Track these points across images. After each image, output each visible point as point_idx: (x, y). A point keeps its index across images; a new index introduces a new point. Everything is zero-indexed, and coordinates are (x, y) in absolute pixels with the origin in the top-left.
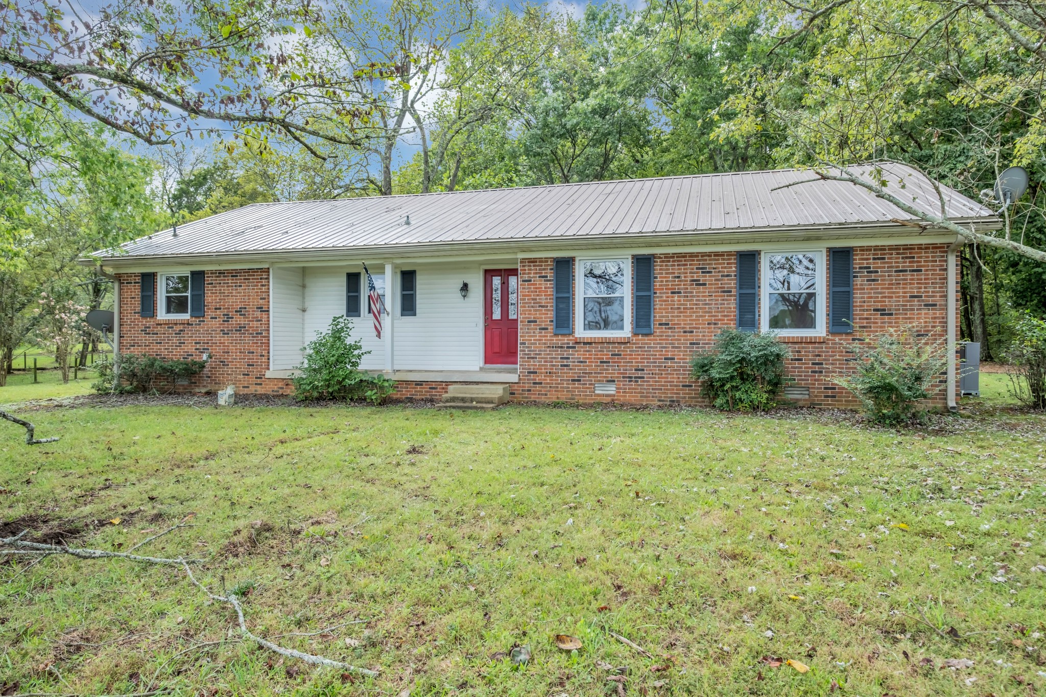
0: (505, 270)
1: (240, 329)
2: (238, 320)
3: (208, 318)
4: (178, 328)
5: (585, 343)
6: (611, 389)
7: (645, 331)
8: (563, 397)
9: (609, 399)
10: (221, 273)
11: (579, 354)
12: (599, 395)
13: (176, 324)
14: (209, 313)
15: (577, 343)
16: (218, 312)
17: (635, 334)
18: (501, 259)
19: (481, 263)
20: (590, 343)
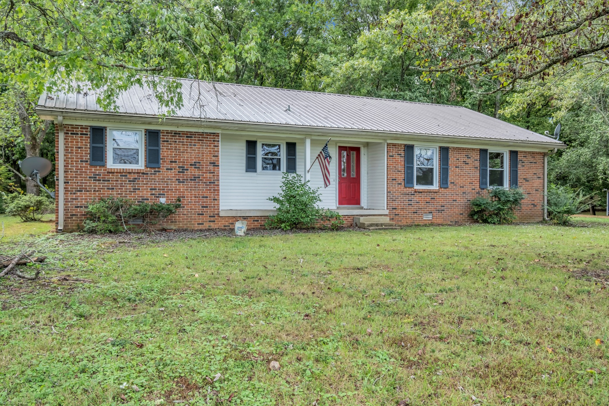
0: (349, 147)
1: (195, 179)
2: (192, 172)
3: (163, 170)
4: (132, 176)
5: (419, 192)
6: (430, 217)
7: (445, 186)
8: (409, 221)
9: (430, 222)
10: (176, 133)
11: (416, 198)
12: (425, 220)
13: (130, 173)
14: (164, 165)
15: (415, 192)
16: (174, 165)
17: (441, 187)
18: (351, 141)
19: (337, 142)
20: (421, 192)
